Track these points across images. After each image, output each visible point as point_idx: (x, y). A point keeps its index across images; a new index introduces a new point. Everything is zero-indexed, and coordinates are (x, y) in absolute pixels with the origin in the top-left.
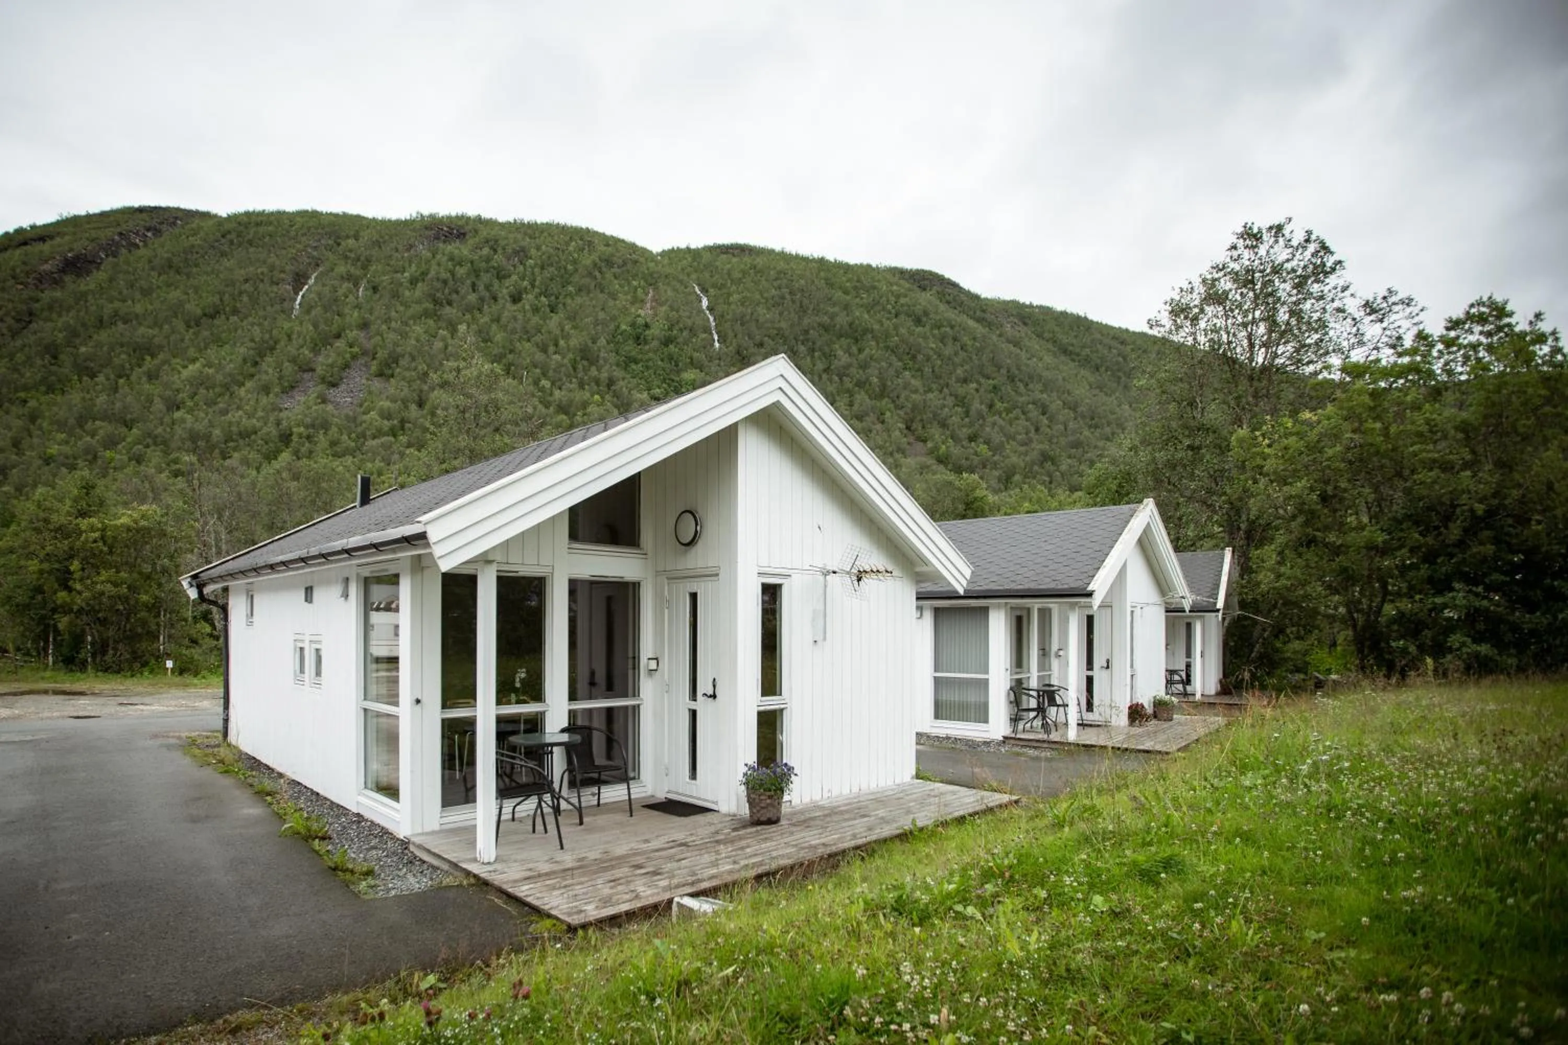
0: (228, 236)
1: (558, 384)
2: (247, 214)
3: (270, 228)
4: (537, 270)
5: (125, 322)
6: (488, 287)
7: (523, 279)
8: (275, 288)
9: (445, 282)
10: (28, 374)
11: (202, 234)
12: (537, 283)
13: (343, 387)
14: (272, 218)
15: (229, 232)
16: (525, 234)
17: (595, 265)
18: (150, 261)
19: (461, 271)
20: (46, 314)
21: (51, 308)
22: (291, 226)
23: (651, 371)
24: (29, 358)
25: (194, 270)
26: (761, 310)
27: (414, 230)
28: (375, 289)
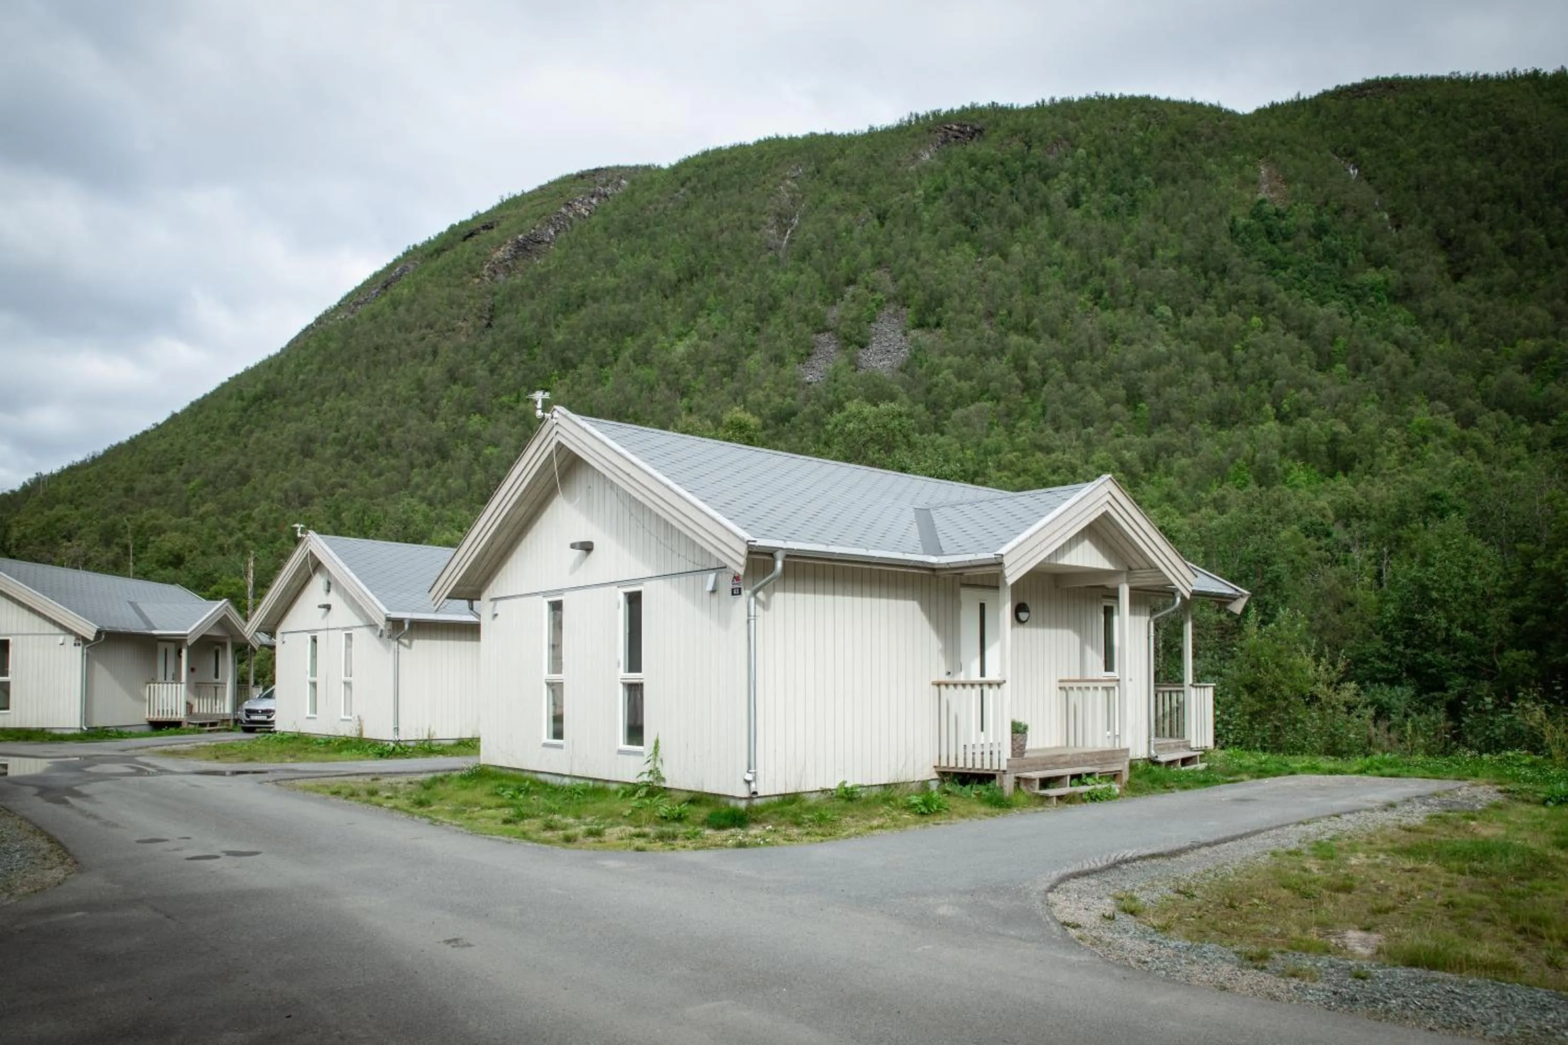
0: (688, 184)
1: (1185, 307)
2: (705, 154)
3: (737, 164)
4: (1093, 160)
5: (596, 300)
6: (1032, 193)
7: (1075, 175)
8: (757, 235)
9: (972, 194)
10: (510, 373)
11: (657, 186)
12: (1100, 176)
13: (874, 347)
14: (734, 154)
15: (689, 179)
16: (1064, 116)
17: (1174, 141)
18: (606, 229)
19: (992, 176)
20: (507, 306)
21: (511, 298)
22: (761, 157)
23: (1311, 277)
24: (505, 355)
25: (657, 229)
26: (1462, 164)
27: (914, 135)
28: (881, 218)
